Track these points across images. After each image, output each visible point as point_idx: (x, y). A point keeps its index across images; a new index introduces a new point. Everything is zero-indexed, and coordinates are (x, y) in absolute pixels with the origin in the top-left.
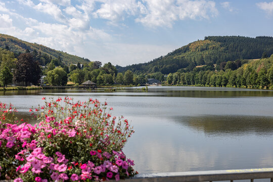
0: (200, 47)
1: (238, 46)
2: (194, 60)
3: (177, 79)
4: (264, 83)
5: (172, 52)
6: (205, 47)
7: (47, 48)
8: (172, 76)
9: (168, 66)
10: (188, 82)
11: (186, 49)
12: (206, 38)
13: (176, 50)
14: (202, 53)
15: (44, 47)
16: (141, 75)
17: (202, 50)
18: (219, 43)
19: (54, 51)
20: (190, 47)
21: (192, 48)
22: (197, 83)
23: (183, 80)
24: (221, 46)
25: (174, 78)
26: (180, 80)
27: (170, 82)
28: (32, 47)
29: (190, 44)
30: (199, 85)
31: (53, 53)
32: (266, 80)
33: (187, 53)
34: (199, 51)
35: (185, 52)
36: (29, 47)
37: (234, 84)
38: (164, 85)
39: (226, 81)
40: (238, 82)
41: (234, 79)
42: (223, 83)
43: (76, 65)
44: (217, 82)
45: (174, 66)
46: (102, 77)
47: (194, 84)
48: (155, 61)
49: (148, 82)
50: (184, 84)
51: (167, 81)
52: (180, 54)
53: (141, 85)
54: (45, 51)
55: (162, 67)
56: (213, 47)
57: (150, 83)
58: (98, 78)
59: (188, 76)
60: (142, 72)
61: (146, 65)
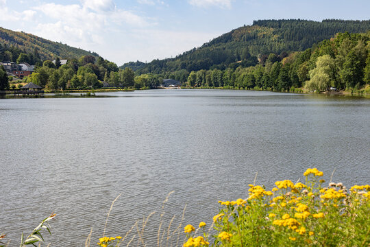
0: (245, 35)
1: (296, 33)
2: (237, 52)
3: (201, 78)
4: (283, 84)
5: (208, 42)
6: (252, 35)
7: (39, 39)
8: (195, 75)
9: (199, 61)
10: (215, 83)
11: (227, 38)
12: (255, 23)
13: (214, 40)
14: (249, 43)
15: (34, 37)
16: (155, 76)
17: (249, 39)
18: (272, 29)
19: (48, 42)
20: (233, 35)
21: (236, 37)
22: (227, 84)
23: (209, 80)
24: (274, 33)
25: (198, 78)
26: (205, 80)
27: (192, 84)
28: (16, 38)
29: (233, 31)
30: (228, 86)
31: (46, 45)
32: (286, 79)
33: (229, 44)
34: (244, 40)
35: (226, 42)
36: (13, 37)
37: (261, 86)
38: (184, 87)
39: (253, 81)
40: (263, 82)
41: (260, 78)
42: (249, 84)
43: (54, 62)
44: (244, 82)
45: (207, 61)
46: (80, 77)
47: (223, 86)
48: (186, 54)
49: (163, 83)
50: (211, 85)
51: (188, 83)
52: (220, 45)
53: (152, 88)
54: (35, 42)
55: (191, 63)
56: (264, 35)
57: (166, 85)
58: (72, 80)
59: (215, 74)
60: (166, 70)
61: (173, 60)
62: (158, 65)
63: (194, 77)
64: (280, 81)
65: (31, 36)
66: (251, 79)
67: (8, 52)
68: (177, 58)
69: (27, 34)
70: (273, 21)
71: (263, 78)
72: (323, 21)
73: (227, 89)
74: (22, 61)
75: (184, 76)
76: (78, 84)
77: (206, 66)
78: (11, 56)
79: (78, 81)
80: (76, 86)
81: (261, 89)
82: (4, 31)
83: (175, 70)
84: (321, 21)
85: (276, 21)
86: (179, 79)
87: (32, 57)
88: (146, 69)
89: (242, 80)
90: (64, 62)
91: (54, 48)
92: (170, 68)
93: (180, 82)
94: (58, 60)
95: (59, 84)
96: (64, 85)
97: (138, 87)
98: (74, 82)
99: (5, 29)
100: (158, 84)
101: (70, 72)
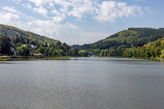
0: (125, 34)
2: (121, 42)
3: (107, 53)
4: (148, 56)
5: (108, 37)
6: (128, 34)
8: (104, 51)
9: (105, 45)
10: (113, 55)
11: (116, 35)
12: (129, 29)
13: (111, 36)
14: (126, 38)
16: (86, 51)
17: (126, 36)
20: (119, 34)
21: (120, 35)
23: (110, 53)
24: (137, 33)
27: (103, 55)
29: (119, 32)
30: (119, 56)
32: (149, 54)
34: (124, 36)
35: (116, 37)
36: (25, 33)
37: (135, 56)
38: (99, 56)
39: (132, 54)
40: (137, 55)
41: (135, 53)
42: (130, 56)
43: (45, 44)
44: (127, 55)
45: (108, 45)
46: (57, 51)
47: (116, 56)
48: (98, 42)
49: (90, 54)
50: (111, 56)
51: (100, 54)
52: (113, 38)
53: (85, 56)
54: (34, 36)
55: (101, 46)
56: (133, 34)
57: (91, 55)
58: (54, 52)
59: (113, 51)
60: (90, 49)
61: (93, 44)
62: (87, 46)
63: (104, 52)
64: (146, 55)
65: (32, 33)
66: (130, 53)
67: (25, 40)
68: (94, 43)
69: (30, 32)
70: (137, 28)
71: (137, 53)
72: (159, 29)
73: (118, 57)
74: (31, 44)
75: (99, 51)
76: (56, 54)
77: (108, 47)
78: (26, 42)
79: (56, 53)
80: (55, 55)
81: (135, 58)
82: (21, 31)
83: (94, 49)
84: (158, 29)
85: (138, 28)
86: (96, 52)
87: (35, 42)
88: (81, 48)
89: (126, 54)
90: (48, 44)
91: (42, 38)
92: (92, 48)
93: (97, 54)
94: (46, 44)
95: (48, 54)
96: (50, 54)
97: (80, 56)
98: (54, 53)
99: (21, 30)
100: (88, 55)
101: (53, 49)
